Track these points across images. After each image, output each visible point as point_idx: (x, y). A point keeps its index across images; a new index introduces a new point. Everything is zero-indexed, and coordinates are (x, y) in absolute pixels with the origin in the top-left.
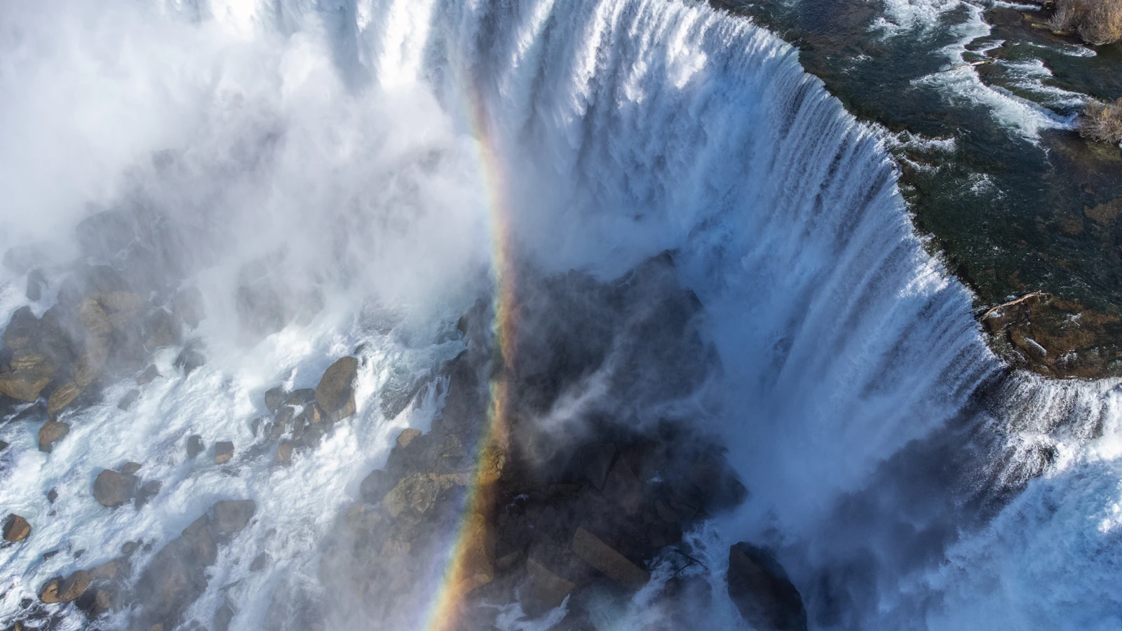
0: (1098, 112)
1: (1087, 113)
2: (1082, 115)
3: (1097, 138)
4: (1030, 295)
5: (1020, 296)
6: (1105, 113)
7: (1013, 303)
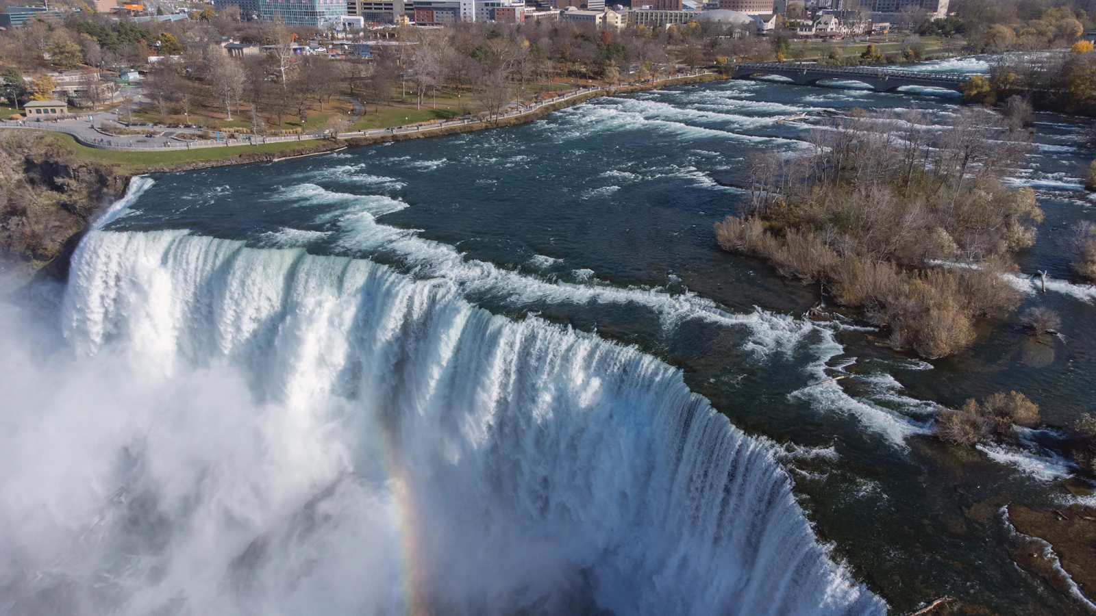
0: (949, 419)
1: (940, 420)
2: (936, 421)
3: (955, 441)
4: (939, 602)
5: (929, 603)
6: (955, 419)
7: (925, 611)
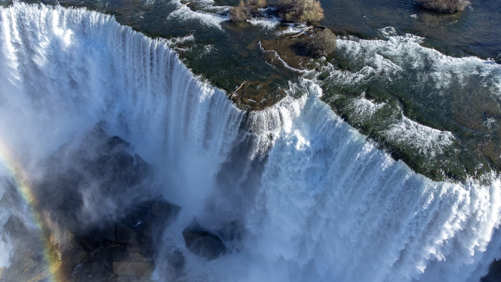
0: (235, 11)
1: (231, 12)
2: (231, 13)
3: (239, 20)
4: (243, 84)
5: (240, 85)
6: (237, 11)
7: (239, 89)
